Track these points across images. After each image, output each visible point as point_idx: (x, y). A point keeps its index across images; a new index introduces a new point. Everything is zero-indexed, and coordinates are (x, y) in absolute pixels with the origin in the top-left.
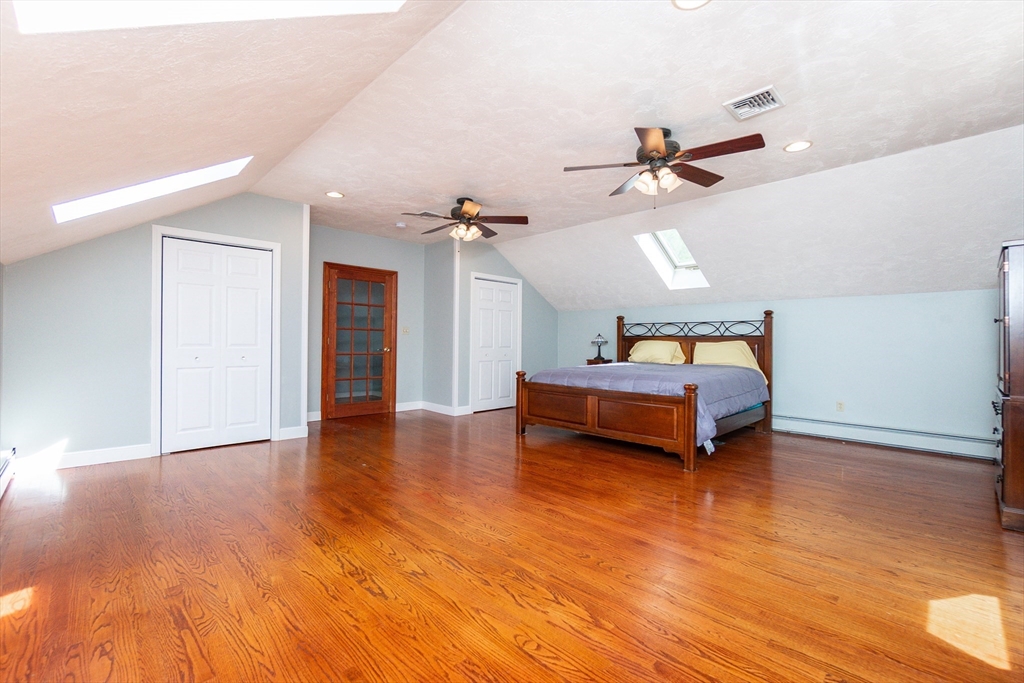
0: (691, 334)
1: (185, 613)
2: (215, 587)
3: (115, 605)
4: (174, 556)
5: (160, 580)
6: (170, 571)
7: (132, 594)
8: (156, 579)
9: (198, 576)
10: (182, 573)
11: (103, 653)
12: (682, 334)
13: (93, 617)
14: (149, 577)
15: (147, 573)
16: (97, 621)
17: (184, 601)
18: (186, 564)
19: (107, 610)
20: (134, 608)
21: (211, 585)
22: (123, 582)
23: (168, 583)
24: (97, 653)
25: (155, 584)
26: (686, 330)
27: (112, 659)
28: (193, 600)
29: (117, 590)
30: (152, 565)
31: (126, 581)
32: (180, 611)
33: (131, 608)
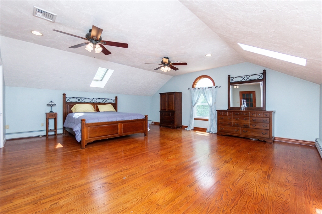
0: (95, 102)
1: (267, 177)
2: (255, 177)
3: (283, 189)
4: (255, 194)
5: (266, 188)
6: (261, 189)
7: (276, 189)
8: (267, 189)
9: (255, 182)
10: (258, 185)
11: (289, 181)
12: (92, 102)
13: (290, 190)
14: (268, 191)
15: (268, 193)
16: (289, 188)
17: (265, 179)
18: (254, 188)
19: (285, 189)
20: (278, 185)
21: (255, 178)
22: (278, 195)
23: (265, 186)
24: (290, 181)
25: (268, 187)
26: (93, 101)
27: (287, 178)
28: (262, 178)
29: (280, 193)
30: (265, 195)
31: (276, 195)
32: (267, 178)
33: (278, 186)
